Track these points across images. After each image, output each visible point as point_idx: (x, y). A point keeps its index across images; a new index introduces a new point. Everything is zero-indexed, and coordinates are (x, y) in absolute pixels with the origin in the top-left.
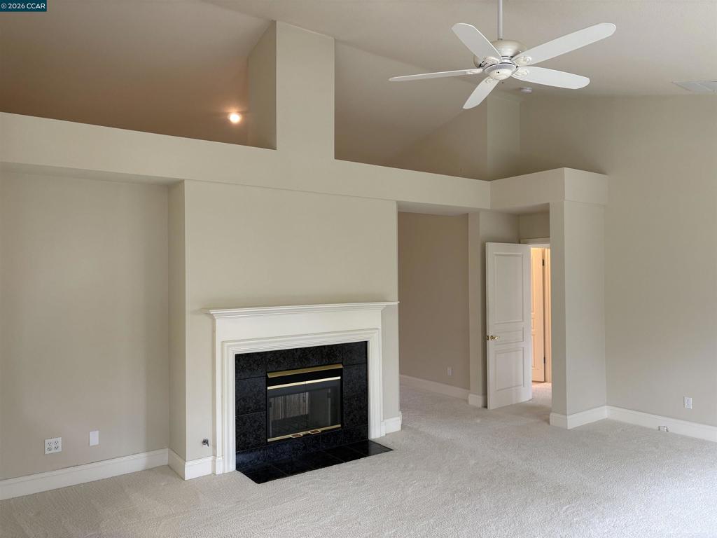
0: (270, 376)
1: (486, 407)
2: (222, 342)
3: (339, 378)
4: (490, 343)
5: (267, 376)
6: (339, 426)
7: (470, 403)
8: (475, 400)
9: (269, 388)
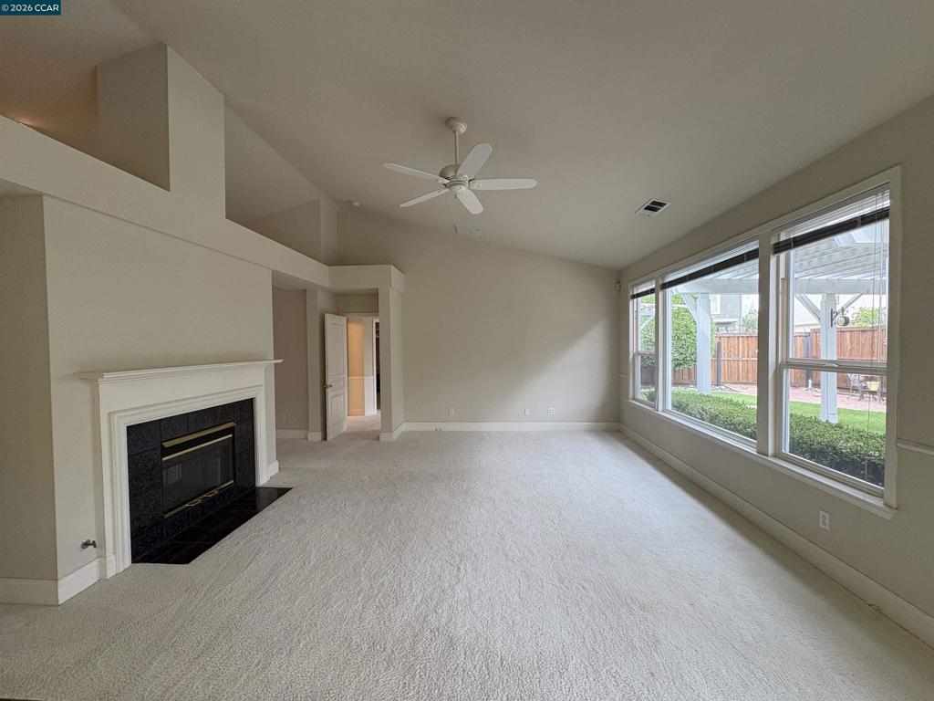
0: (167, 445)
1: (325, 438)
2: (110, 414)
3: (231, 436)
4: (329, 390)
5: (162, 446)
6: (232, 482)
7: (309, 439)
8: (316, 436)
9: (164, 459)
